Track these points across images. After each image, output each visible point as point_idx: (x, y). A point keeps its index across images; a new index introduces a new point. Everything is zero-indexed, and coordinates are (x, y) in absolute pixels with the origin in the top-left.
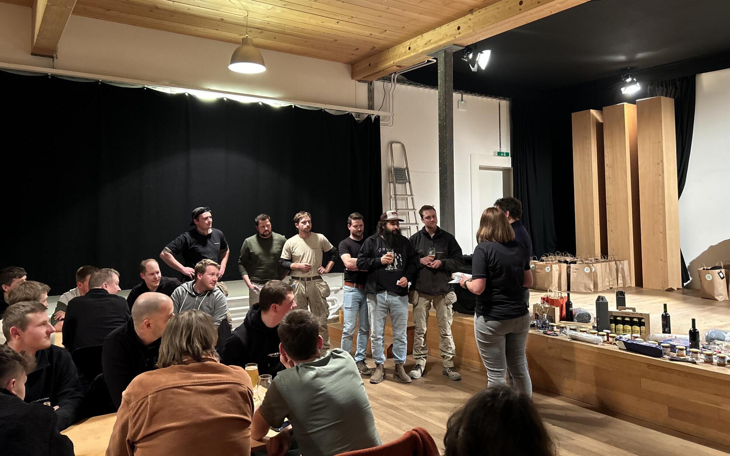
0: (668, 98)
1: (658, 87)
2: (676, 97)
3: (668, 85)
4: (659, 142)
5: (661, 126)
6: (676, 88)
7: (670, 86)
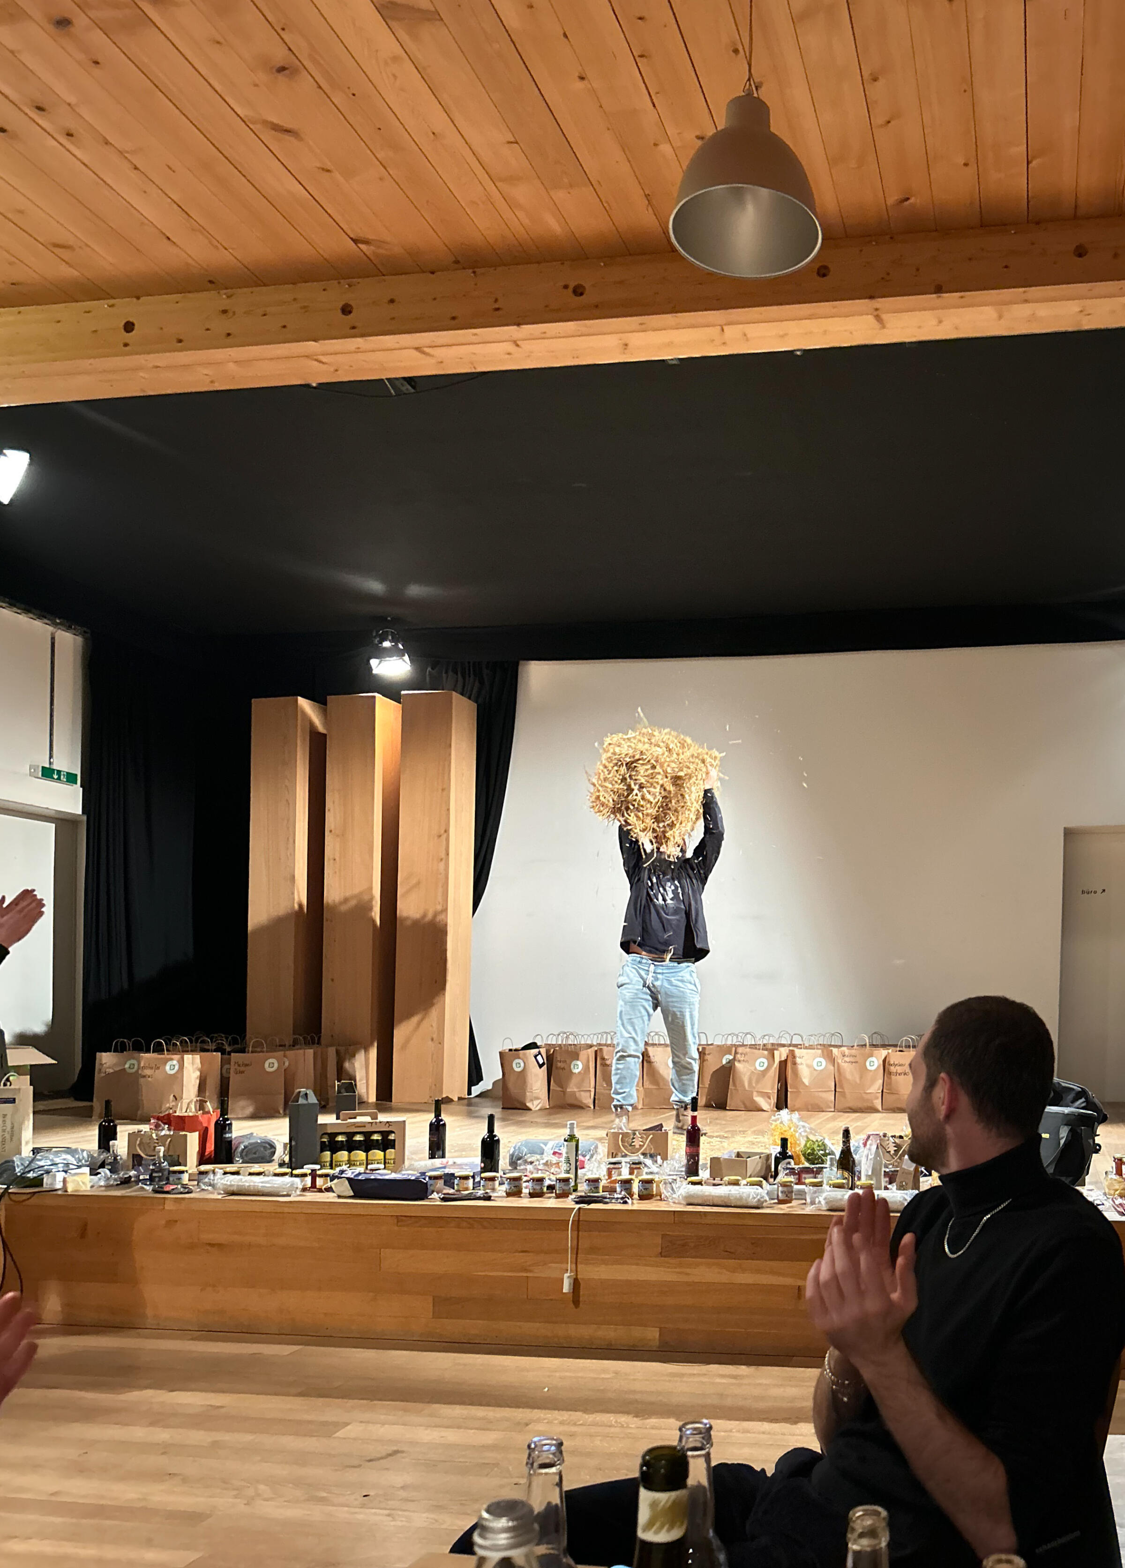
0: (465, 699)
1: (446, 672)
2: (480, 701)
3: (467, 673)
4: (443, 790)
5: (450, 755)
6: (482, 682)
7: (470, 677)
